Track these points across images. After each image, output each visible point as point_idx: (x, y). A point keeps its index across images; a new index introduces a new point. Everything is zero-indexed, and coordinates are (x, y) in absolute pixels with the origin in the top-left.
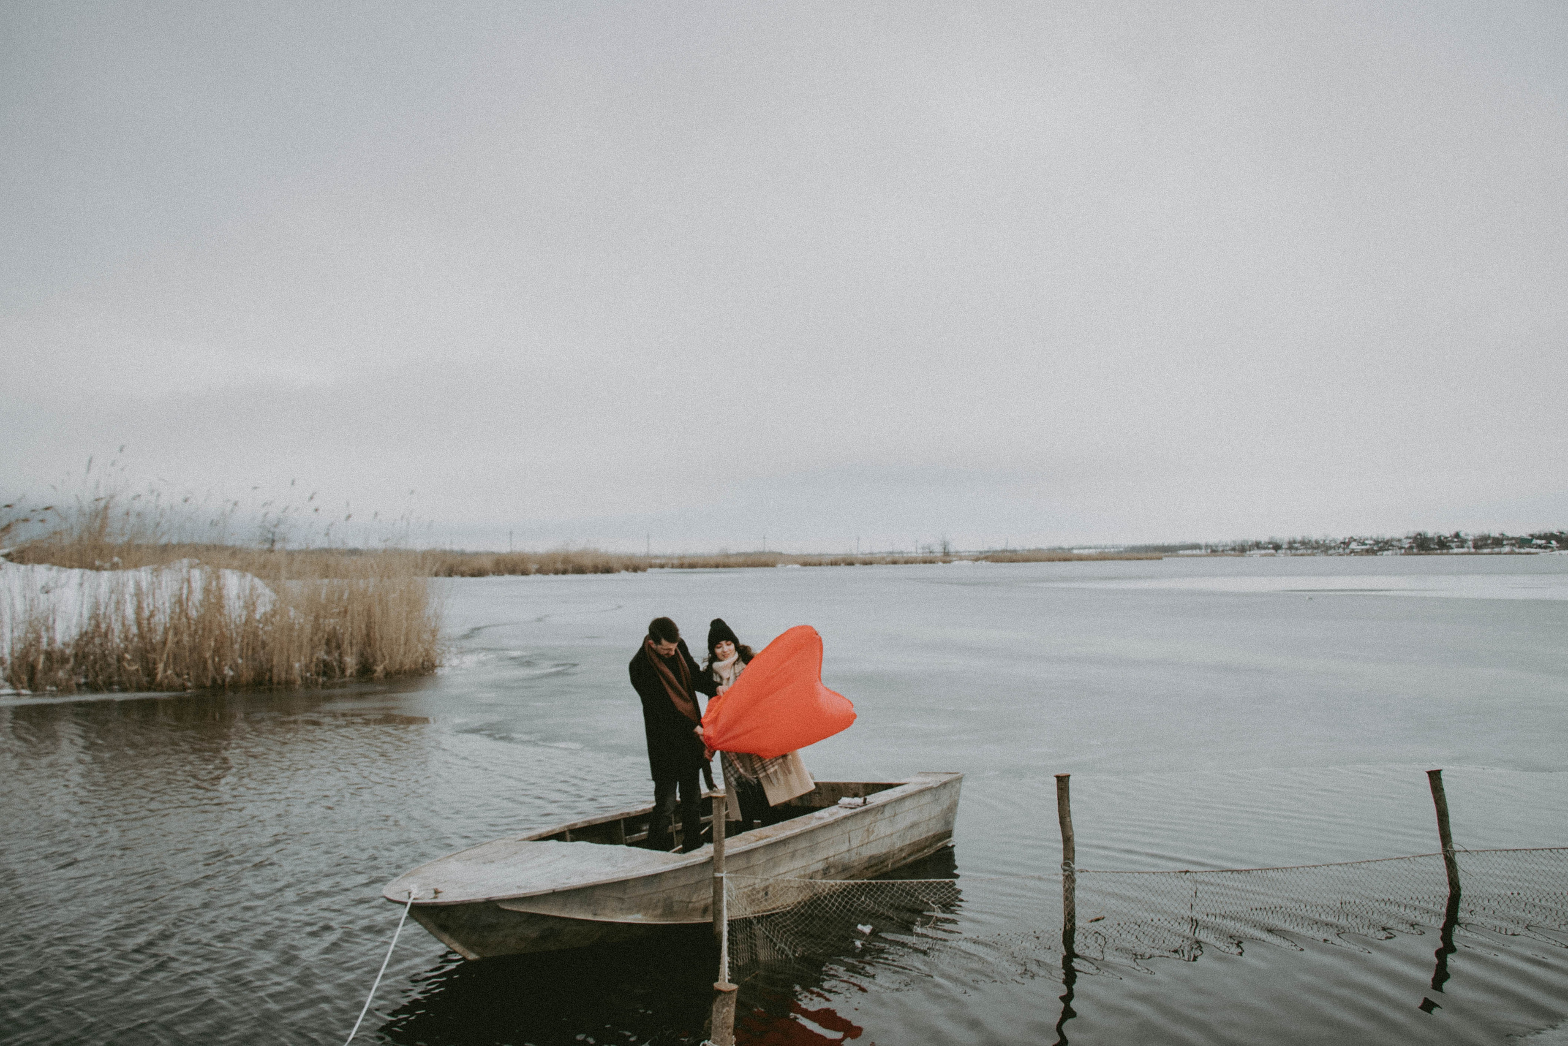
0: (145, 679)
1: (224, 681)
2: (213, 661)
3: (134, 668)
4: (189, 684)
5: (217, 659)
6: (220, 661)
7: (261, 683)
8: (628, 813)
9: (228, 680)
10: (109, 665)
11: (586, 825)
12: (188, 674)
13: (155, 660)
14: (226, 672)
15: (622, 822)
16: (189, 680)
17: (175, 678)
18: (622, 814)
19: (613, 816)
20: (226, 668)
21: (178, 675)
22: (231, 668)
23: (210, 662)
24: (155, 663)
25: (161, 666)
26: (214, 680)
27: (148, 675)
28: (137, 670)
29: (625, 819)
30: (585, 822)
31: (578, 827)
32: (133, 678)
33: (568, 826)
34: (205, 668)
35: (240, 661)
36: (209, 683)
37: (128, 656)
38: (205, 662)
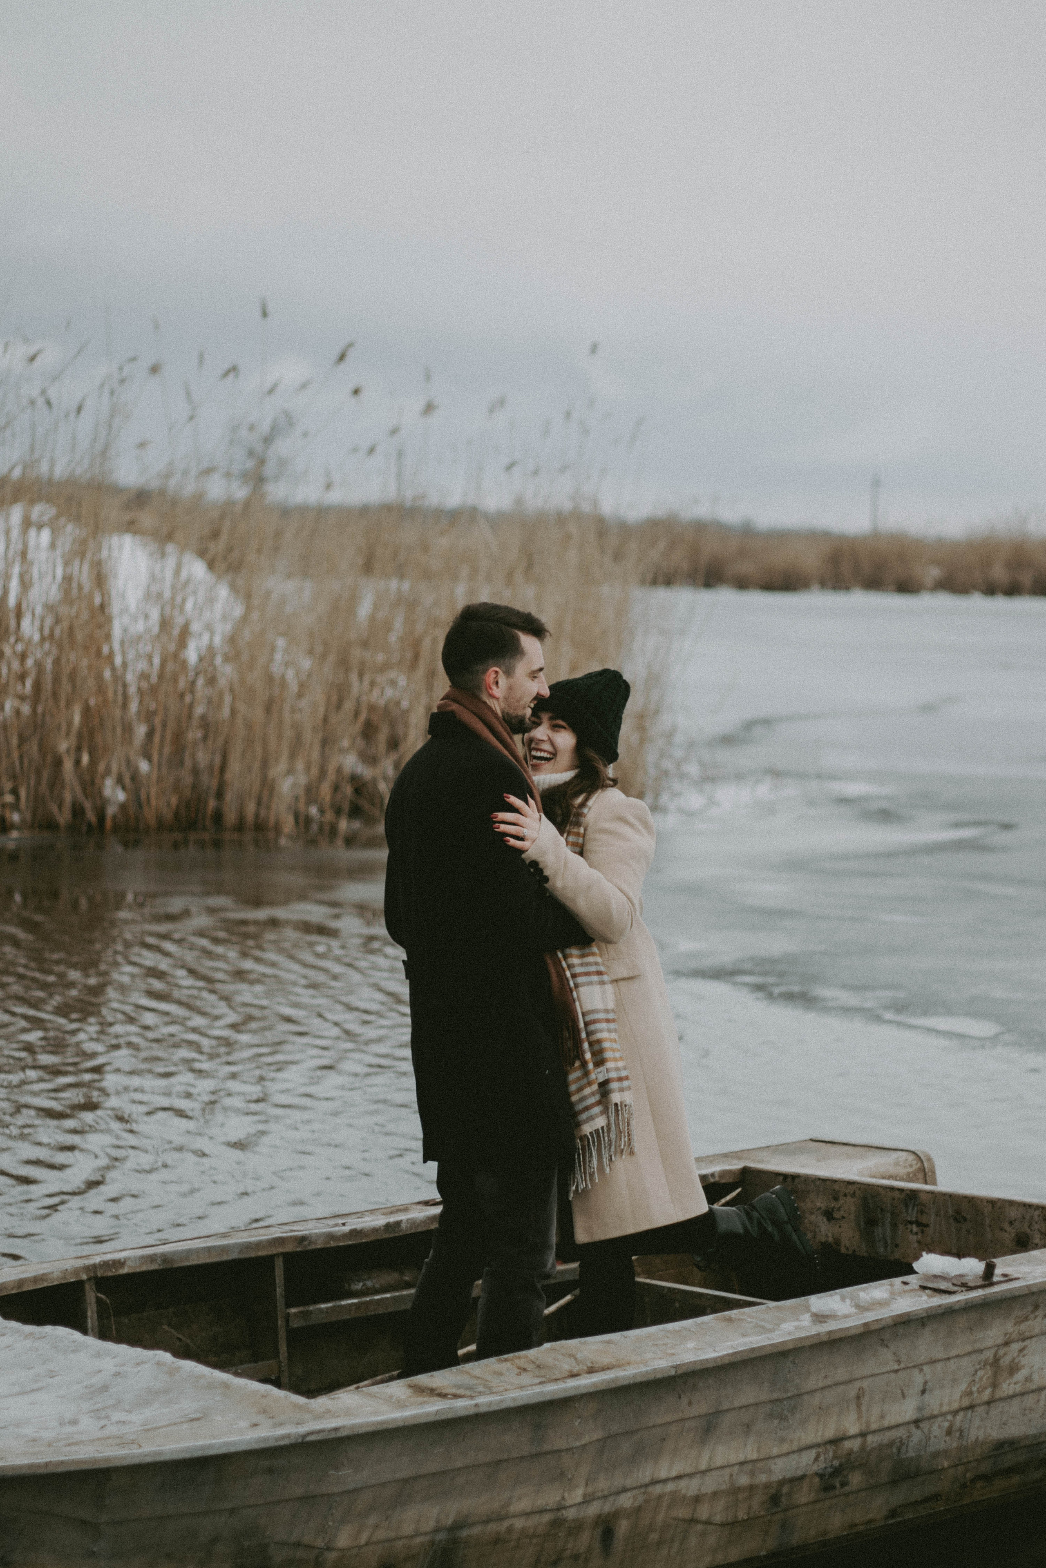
8: (302, 1239)
11: (154, 1267)
15: (279, 1264)
18: (280, 1241)
19: (248, 1246)
29: (288, 1257)
30: (152, 1258)
31: (125, 1271)
33: (87, 1269)
35: (144, 767)
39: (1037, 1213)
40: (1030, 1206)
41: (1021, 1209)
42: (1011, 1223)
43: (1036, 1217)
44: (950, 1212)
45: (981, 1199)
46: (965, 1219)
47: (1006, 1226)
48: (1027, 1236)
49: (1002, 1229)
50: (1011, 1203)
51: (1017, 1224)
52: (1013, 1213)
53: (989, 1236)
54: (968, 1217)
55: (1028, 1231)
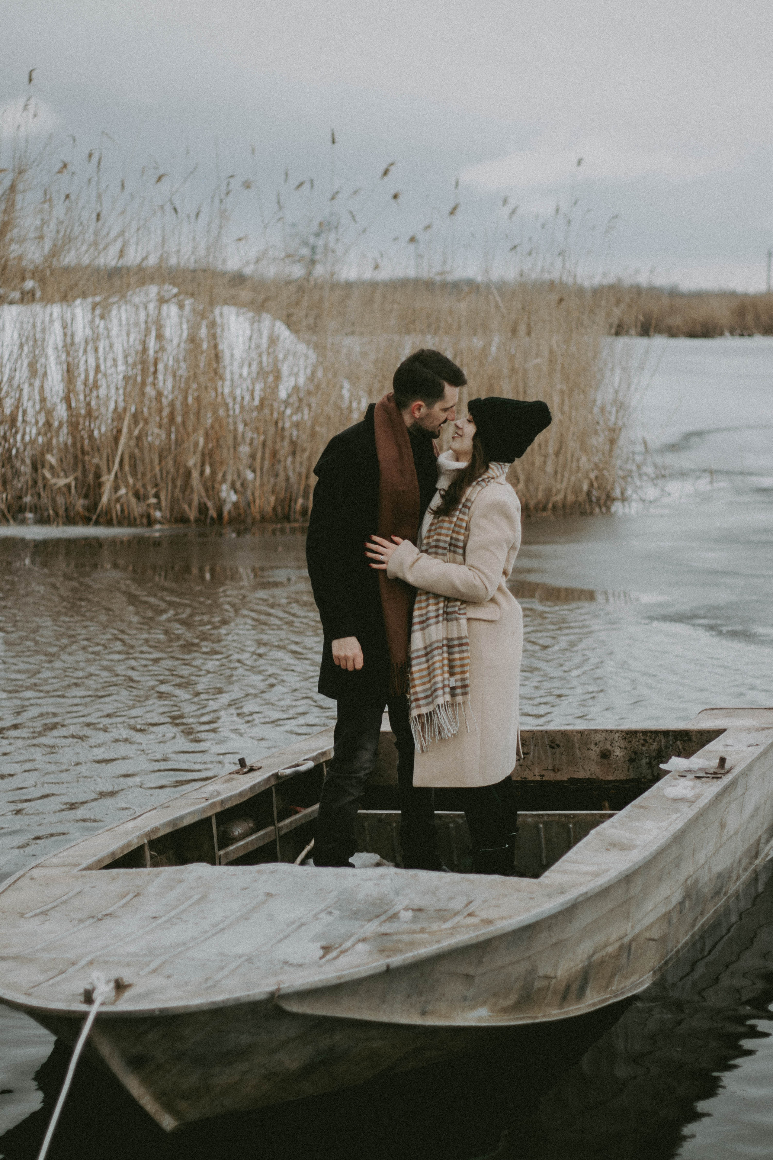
0: (80, 504)
1: (220, 513)
2: (202, 473)
3: (62, 482)
4: (158, 514)
5: (208, 470)
6: (213, 473)
7: (287, 518)
9: (227, 508)
10: (17, 474)
12: (157, 496)
13: (98, 467)
14: (223, 495)
16: (158, 506)
17: (133, 501)
20: (224, 487)
21: (137, 495)
22: (233, 486)
23: (195, 474)
24: (98, 475)
25: (108, 480)
26: (203, 509)
27: (86, 497)
28: (68, 486)
32: (60, 500)
34: (187, 486)
35: (250, 476)
36: (192, 515)
37: (51, 459)
38: (188, 474)
39: (617, 734)
40: (611, 731)
41: (604, 734)
42: (596, 744)
43: (616, 739)
44: (547, 742)
45: (572, 731)
46: (558, 746)
47: (592, 747)
48: (609, 751)
49: (588, 749)
50: (596, 731)
51: (601, 745)
52: (598, 737)
53: (578, 754)
54: (561, 744)
55: (610, 748)
